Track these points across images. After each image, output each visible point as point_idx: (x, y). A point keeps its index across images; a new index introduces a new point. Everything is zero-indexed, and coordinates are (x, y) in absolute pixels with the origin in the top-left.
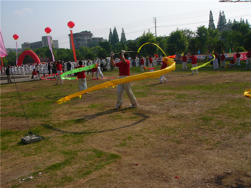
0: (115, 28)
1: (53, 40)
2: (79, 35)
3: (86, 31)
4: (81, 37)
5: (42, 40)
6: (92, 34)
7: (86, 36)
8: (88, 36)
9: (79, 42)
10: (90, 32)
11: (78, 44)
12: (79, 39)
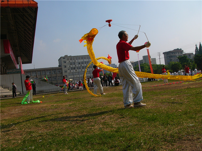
0: (200, 43)
1: (151, 58)
2: (171, 52)
3: (178, 49)
4: (173, 54)
5: (143, 59)
6: (183, 51)
7: (177, 53)
8: (180, 53)
9: (172, 58)
10: (181, 49)
11: (171, 60)
12: (172, 56)
